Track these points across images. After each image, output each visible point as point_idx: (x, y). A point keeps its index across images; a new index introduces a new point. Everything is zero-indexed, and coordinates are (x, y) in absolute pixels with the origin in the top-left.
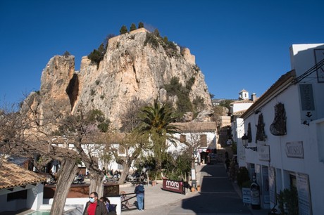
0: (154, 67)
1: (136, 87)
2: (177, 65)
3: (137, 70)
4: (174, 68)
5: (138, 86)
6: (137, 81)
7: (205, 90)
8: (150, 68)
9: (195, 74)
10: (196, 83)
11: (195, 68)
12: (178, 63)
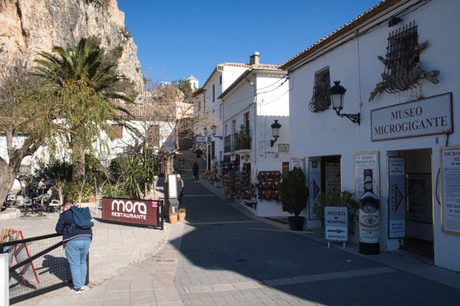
0: (56, 13)
1: (22, 43)
2: (97, 19)
3: (24, 12)
4: (92, 22)
5: (26, 42)
6: (24, 33)
7: (137, 70)
8: (51, 12)
9: (124, 42)
10: (124, 56)
11: (123, 33)
12: (100, 16)
